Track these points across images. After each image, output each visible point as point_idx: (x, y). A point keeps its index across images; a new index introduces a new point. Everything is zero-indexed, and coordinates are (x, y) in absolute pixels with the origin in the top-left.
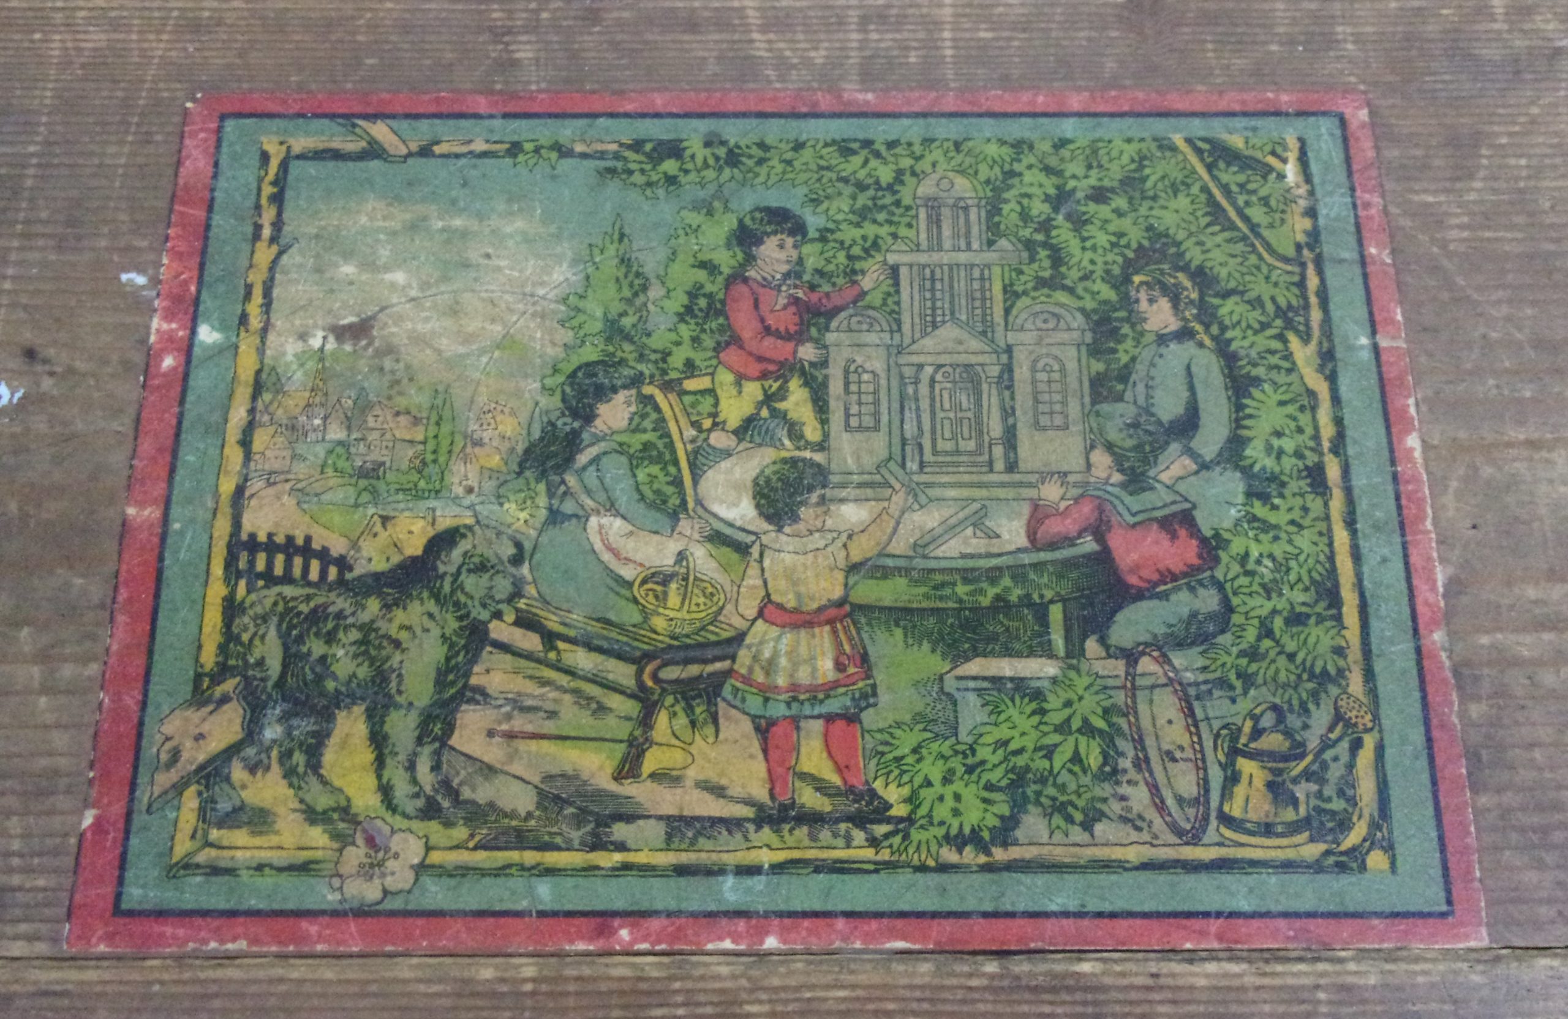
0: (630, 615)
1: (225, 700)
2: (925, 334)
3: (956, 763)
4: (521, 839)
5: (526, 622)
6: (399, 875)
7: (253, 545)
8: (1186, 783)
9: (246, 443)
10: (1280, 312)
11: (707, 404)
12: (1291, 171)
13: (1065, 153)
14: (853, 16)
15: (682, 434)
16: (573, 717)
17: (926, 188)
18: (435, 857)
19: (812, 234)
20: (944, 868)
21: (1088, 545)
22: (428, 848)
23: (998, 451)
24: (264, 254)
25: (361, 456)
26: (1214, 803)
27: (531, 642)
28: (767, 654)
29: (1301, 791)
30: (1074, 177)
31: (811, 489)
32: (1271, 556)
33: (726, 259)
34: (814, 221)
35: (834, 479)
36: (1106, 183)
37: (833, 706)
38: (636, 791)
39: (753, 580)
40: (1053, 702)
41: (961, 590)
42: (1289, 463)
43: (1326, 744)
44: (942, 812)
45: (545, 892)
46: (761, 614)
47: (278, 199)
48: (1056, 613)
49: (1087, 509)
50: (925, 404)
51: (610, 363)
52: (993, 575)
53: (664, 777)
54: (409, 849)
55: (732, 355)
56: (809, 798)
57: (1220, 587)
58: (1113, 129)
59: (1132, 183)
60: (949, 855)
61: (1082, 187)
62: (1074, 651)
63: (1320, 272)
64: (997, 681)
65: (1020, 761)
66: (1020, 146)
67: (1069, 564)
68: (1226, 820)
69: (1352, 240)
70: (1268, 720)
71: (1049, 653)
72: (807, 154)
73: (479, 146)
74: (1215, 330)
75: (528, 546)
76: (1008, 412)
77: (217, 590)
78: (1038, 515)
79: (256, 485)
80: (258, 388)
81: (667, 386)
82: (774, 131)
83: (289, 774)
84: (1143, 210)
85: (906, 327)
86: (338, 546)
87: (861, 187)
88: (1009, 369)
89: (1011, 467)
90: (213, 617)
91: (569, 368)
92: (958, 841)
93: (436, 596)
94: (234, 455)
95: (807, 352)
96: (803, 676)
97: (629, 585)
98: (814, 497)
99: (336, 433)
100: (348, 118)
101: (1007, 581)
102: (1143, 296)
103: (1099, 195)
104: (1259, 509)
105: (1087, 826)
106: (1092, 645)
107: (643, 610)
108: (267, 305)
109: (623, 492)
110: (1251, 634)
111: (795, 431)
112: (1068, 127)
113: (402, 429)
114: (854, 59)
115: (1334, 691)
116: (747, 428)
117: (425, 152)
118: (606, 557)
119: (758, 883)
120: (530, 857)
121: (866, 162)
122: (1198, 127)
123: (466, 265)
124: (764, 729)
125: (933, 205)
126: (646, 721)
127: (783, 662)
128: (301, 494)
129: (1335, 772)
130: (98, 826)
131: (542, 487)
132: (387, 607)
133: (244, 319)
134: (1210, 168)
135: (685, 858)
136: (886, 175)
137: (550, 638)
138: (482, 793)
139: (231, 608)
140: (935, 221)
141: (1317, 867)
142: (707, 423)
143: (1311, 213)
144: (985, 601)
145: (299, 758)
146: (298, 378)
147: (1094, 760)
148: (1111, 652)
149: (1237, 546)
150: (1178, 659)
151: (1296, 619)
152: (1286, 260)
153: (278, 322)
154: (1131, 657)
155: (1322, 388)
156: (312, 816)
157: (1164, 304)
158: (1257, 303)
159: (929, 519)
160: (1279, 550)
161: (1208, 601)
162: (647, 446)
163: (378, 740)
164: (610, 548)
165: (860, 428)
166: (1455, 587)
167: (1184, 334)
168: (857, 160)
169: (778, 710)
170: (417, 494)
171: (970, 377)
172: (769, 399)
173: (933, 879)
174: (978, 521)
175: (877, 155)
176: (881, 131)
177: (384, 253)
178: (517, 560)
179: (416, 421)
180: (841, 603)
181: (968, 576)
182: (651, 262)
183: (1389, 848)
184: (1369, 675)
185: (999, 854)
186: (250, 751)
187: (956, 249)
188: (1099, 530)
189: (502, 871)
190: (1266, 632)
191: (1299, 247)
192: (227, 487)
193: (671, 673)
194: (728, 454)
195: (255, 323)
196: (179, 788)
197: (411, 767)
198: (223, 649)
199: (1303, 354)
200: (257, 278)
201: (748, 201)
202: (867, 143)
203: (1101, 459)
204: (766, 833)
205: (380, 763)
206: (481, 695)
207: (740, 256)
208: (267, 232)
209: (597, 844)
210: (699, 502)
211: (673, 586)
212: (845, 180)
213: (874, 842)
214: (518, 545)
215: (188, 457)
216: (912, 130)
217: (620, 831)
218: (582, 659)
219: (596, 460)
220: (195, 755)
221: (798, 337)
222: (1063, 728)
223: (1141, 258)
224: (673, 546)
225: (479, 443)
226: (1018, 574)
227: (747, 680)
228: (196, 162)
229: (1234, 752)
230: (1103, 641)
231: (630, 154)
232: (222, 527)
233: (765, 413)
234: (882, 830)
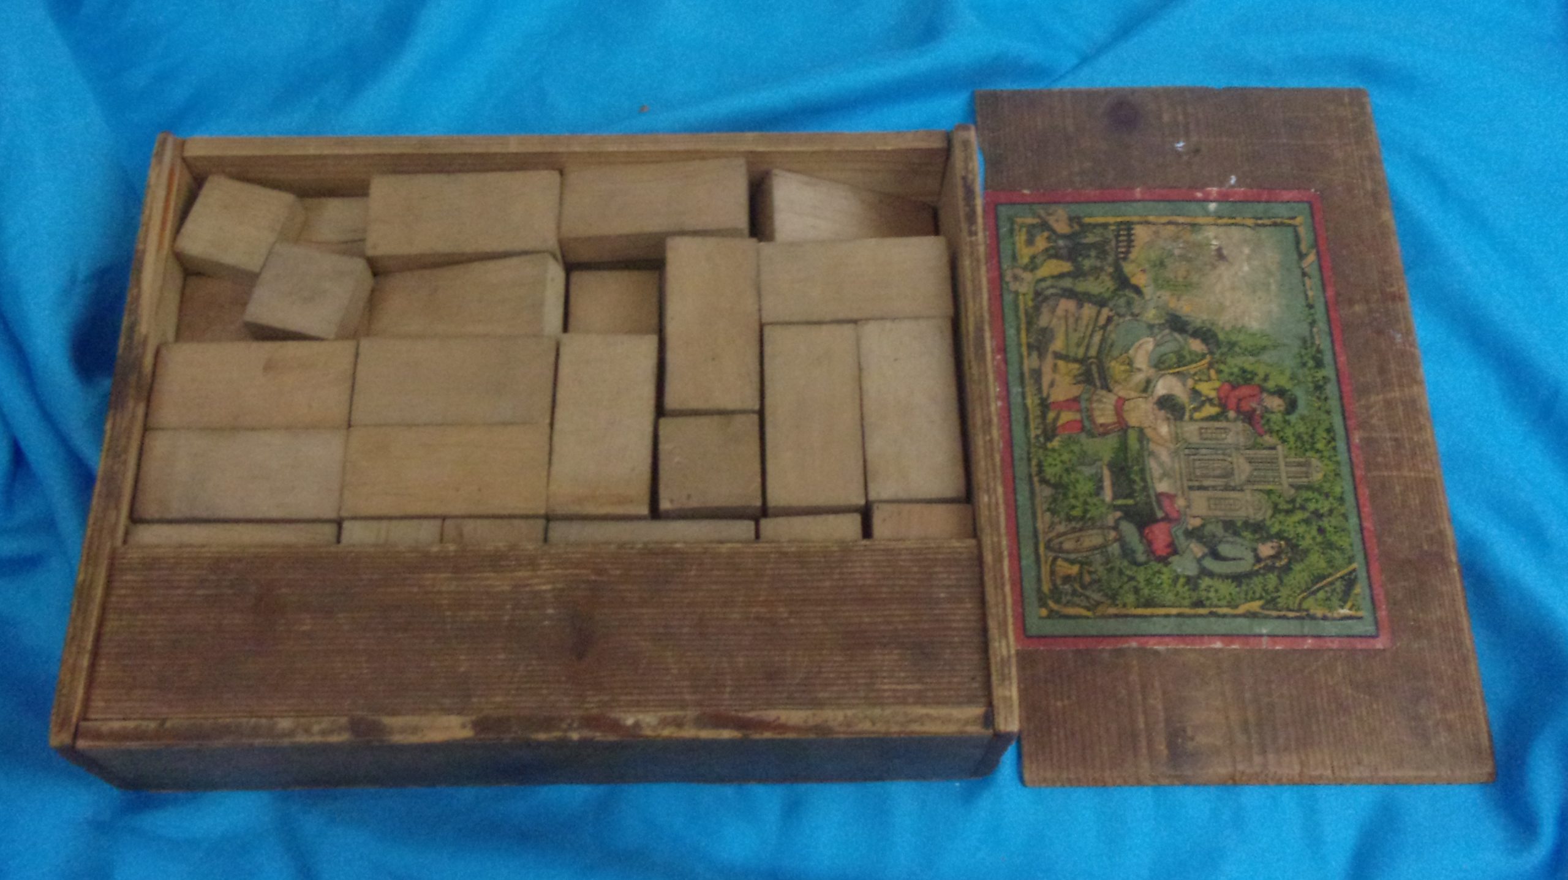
0: (1115, 353)
1: (1072, 227)
2: (1247, 458)
3: (1068, 465)
4: (1029, 324)
5: (1109, 320)
6: (1014, 286)
7: (1129, 229)
8: (1068, 545)
9: (1170, 223)
10: (1274, 599)
11: (1205, 378)
12: (1345, 611)
13: (1341, 518)
14: (1397, 435)
15: (1192, 368)
16: (1075, 337)
17: (1315, 462)
18: (1021, 297)
19: (1287, 417)
20: (1029, 460)
21: (1160, 514)
22: (1024, 295)
23: (1196, 484)
24: (1250, 222)
25: (1167, 262)
26: (1060, 555)
27: (1102, 321)
28: (1105, 400)
29: (1067, 587)
30: (1329, 522)
31: (1173, 415)
32: (1161, 584)
33: (1271, 385)
34: (1293, 418)
35: (1178, 423)
36: (1328, 535)
37: (1087, 423)
38: (1049, 360)
39: (1133, 394)
40: (1095, 500)
41: (1136, 468)
42: (1204, 594)
43: (1087, 598)
44: (1050, 460)
45: (1011, 332)
46: (1120, 398)
47: (1275, 224)
48: (1130, 502)
49: (1174, 515)
50: (1214, 457)
51: (1218, 344)
52: (1144, 479)
53: (1055, 368)
54: (1023, 289)
55: (1227, 387)
56: (1051, 415)
57: (1146, 563)
58: (1356, 538)
59: (1331, 545)
60: (1034, 462)
61: (1325, 523)
62: (1116, 508)
63: (1296, 618)
64: (1101, 480)
65: (1071, 487)
66: (1341, 500)
67: (1152, 510)
68: (1055, 559)
69: (1315, 633)
70: (1095, 577)
71: (1116, 497)
72: (1324, 416)
73: (1310, 293)
74: (1262, 571)
75: (1139, 318)
76: (1214, 488)
77: (1111, 220)
78: (1171, 497)
79: (1154, 228)
80: (1193, 225)
81: (1211, 365)
82: (1334, 404)
83: (1047, 250)
84: (1317, 548)
85: (1248, 452)
86: (1132, 256)
87: (1312, 436)
88: (1234, 489)
89: (1191, 488)
90: (1101, 220)
91: (1214, 328)
92: (1040, 465)
93: (1116, 290)
94: (1164, 220)
95: (1232, 414)
96: (1097, 413)
97: (1127, 351)
98: (1169, 415)
99: (1177, 252)
100: (1316, 244)
101: (1142, 484)
102: (1274, 544)
103: (1321, 531)
104: (1182, 580)
105: (1049, 510)
106: (1118, 514)
107: (1117, 358)
108: (1226, 225)
109: (1163, 349)
110: (1129, 573)
111: (1196, 409)
112: (1354, 520)
113: (1182, 272)
114: (1374, 435)
115: (1109, 602)
116: (1195, 393)
117: (1304, 274)
118: (1137, 344)
119: (1019, 399)
120: (1023, 326)
121: (1325, 439)
122: (1362, 574)
123: (1254, 292)
124: (1076, 400)
125: (1307, 464)
126: (1076, 360)
127: (1102, 406)
128: (1150, 245)
129: (1076, 599)
130: (1024, 195)
131: (1162, 321)
132: (1110, 274)
133: (1220, 217)
134: (1342, 577)
135: (1027, 375)
136: (1320, 446)
137: (1104, 327)
138: (1045, 309)
139: (1105, 226)
140: (1300, 465)
141: (1039, 590)
142: (1196, 378)
143: (1325, 618)
144: (1133, 476)
145: (1052, 252)
146: (1199, 237)
147: (1075, 513)
148: (1117, 521)
149: (1165, 570)
150: (1116, 546)
151: (1137, 591)
152: (1300, 604)
153: (1221, 229)
154: (1116, 528)
155: (1241, 610)
156: (1033, 258)
157: (1272, 552)
158: (1277, 590)
159: (1164, 456)
160: (1165, 586)
161: (1141, 557)
162: (1184, 357)
163: (1061, 276)
164: (1141, 345)
165: (1201, 434)
166: (1156, 653)
167: (1258, 559)
168: (1325, 435)
169: (1084, 404)
170: (1155, 280)
171: (1228, 474)
172: (1210, 401)
173: (1025, 456)
174: (1165, 475)
175: (1329, 442)
176: (1341, 445)
177: (1256, 263)
178: (1132, 314)
179: (1185, 278)
180: (1128, 427)
181: (1142, 471)
182: (1265, 357)
183: (1049, 617)
184: (1116, 616)
185: (1036, 479)
186: (1054, 237)
187: (1287, 472)
188: (1167, 519)
189: (1017, 317)
190: (1131, 578)
191: (1307, 610)
192: (1151, 218)
193: (1094, 368)
194: (1184, 385)
195: (1220, 221)
196: (1039, 217)
197: (1052, 287)
198: (1090, 224)
199: (1255, 606)
200: (1239, 220)
201: (1300, 393)
202: (1333, 439)
203: (1197, 522)
204: (1037, 401)
205: (1053, 277)
206: (1080, 306)
207: (1272, 390)
208: (1260, 222)
209: (1030, 346)
210: (1163, 375)
211: (1128, 367)
212: (1314, 430)
213: (1037, 437)
214: (1137, 316)
215: (1162, 205)
216: (1343, 457)
217: (1035, 355)
218: (1097, 338)
219: (1176, 340)
220: (1051, 221)
221: (1238, 411)
222: (1086, 503)
223: (1294, 547)
224: (1144, 366)
225: (1179, 300)
226: (1145, 488)
227: (1094, 393)
228: (1287, 195)
229: (1082, 564)
230: (1120, 519)
231: (1314, 349)
232: (1135, 219)
233: (1203, 398)
234: (1042, 439)
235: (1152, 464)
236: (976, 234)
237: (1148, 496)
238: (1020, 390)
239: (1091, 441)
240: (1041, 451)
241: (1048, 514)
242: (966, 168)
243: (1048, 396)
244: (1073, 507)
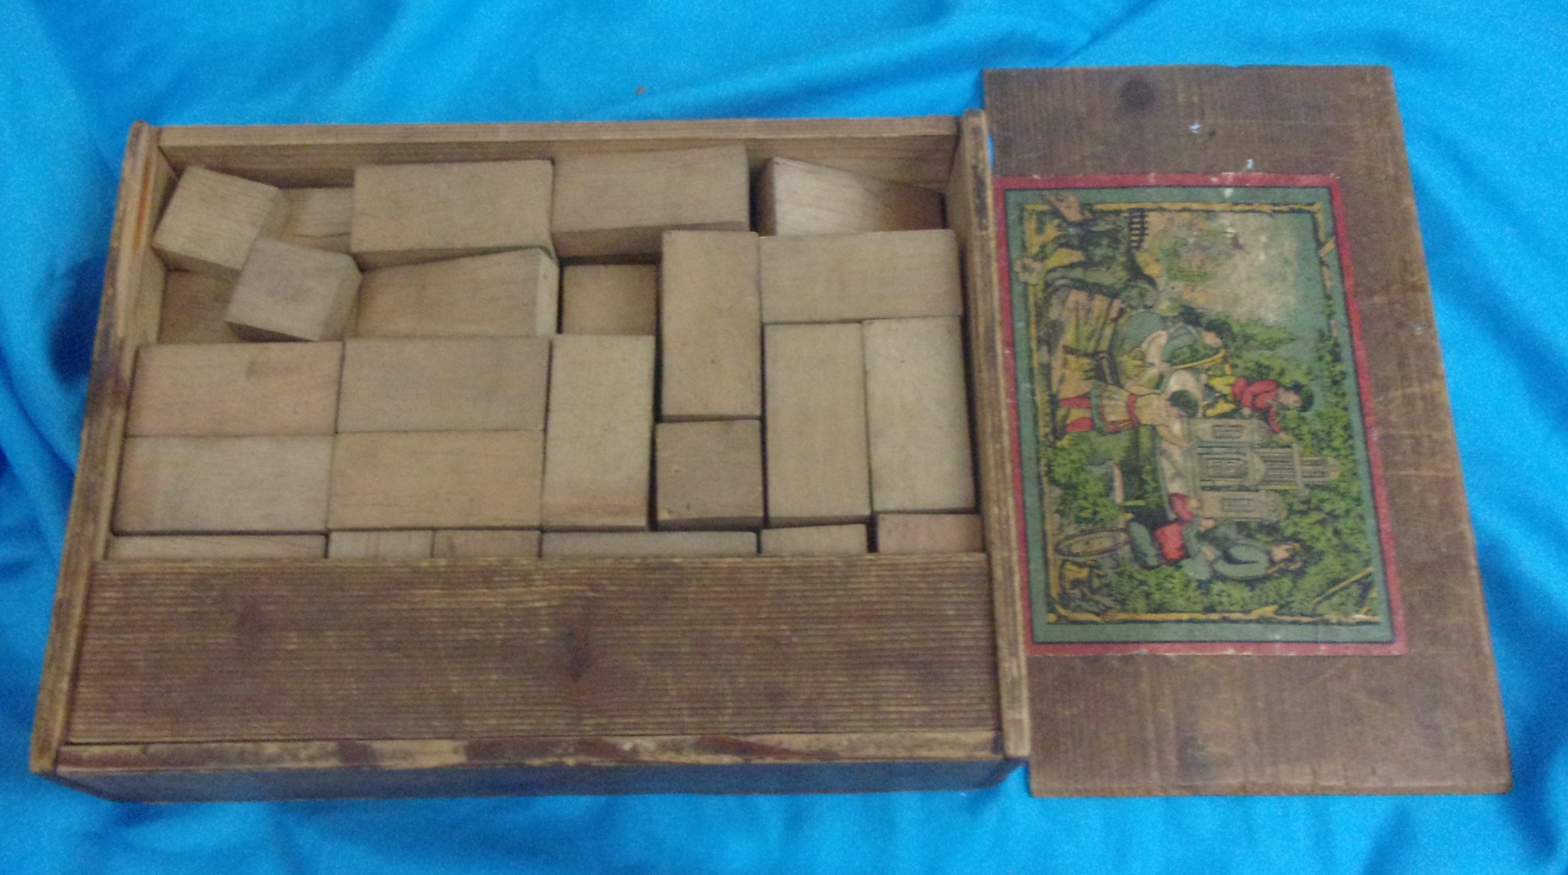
0: (1127, 346)
1: (1083, 214)
2: (1262, 457)
3: (1078, 465)
4: (1039, 315)
5: (1121, 312)
6: (1023, 277)
7: (1142, 216)
8: (1077, 548)
9: (1184, 210)
10: (1287, 604)
11: (1218, 373)
12: (1360, 617)
13: (1357, 520)
14: (1417, 433)
15: (1206, 363)
16: (1086, 330)
17: (1331, 460)
18: (1031, 289)
19: (1304, 414)
20: (1038, 460)
21: (1172, 516)
22: (1035, 285)
23: (1209, 484)
24: (1267, 208)
25: (1182, 251)
26: (1070, 558)
27: (1114, 314)
28: (1116, 397)
29: (1076, 591)
30: (1345, 524)
31: (1186, 412)
32: (1173, 588)
33: (1286, 380)
34: (1309, 415)
35: (1191, 421)
36: (1344, 537)
37: (1097, 422)
38: (1059, 353)
39: (1145, 391)
40: (1104, 501)
41: (1148, 467)
42: (1216, 598)
43: (1097, 602)
44: (1060, 460)
45: (1020, 325)
46: (1132, 394)
47: (1292, 211)
48: (1141, 503)
49: (1186, 517)
50: (1228, 456)
51: (1234, 338)
52: (1155, 480)
53: (1065, 364)
54: (1033, 279)
55: (1242, 382)
56: (1061, 412)
57: (1158, 566)
58: (1372, 540)
59: (1346, 548)
60: (1043, 462)
61: (1340, 525)
62: (1127, 509)
63: (1308, 623)
64: (1112, 480)
65: (1080, 488)
66: (1358, 501)
67: (1164, 510)
68: (1064, 562)
69: (1329, 638)
70: (1104, 581)
71: (1126, 499)
72: (1340, 412)
73: (1328, 284)
74: (1276, 575)
75: (1152, 310)
76: (1227, 488)
77: (1124, 207)
78: (1183, 498)
79: (1167, 215)
80: (1208, 212)
81: (1225, 360)
82: (1352, 400)
83: (1058, 238)
84: (1331, 550)
85: (1263, 450)
86: (1145, 245)
87: (1329, 434)
88: (1248, 490)
89: (1203, 488)
90: (1114, 207)
91: (1229, 321)
92: (1049, 465)
93: (1129, 280)
94: (1179, 206)
95: (1246, 411)
96: (1107, 410)
97: (1139, 346)
98: (1183, 413)
99: (1191, 240)
100: (1335, 233)
101: (1153, 485)
102: (1287, 547)
103: (1337, 532)
104: (1194, 585)
105: (1057, 511)
106: (1129, 516)
107: (1130, 351)
108: (1244, 212)
109: (1177, 343)
110: (1139, 577)
111: (1210, 406)
112: (1370, 522)
113: (1196, 262)
114: (1393, 432)
115: (1118, 607)
116: (1209, 388)
117: (1322, 263)
118: (1149, 338)
119: (1028, 396)
120: (1033, 319)
121: (1342, 436)
122: (1379, 578)
123: (1271, 282)
124: (1086, 396)
125: (1323, 463)
126: (1086, 355)
127: (1113, 402)
128: (1164, 232)
129: (1085, 605)
130: (1034, 180)
131: (1176, 314)
132: (1123, 264)
133: (1237, 204)
134: (1357, 582)
135: (1036, 371)
136: (1337, 443)
137: (1115, 320)
138: (1055, 301)
139: (1117, 213)
140: (1315, 464)
141: (1048, 595)
142: (1210, 373)
143: (1340, 624)
144: (1144, 476)
145: (1063, 240)
146: (1213, 225)
147: (1085, 514)
148: (1128, 522)
149: (1177, 574)
150: (1127, 548)
151: (1148, 595)
152: (1314, 609)
153: (1237, 216)
154: (1126, 530)
155: (1254, 615)
156: (1043, 247)
157: (1286, 555)
158: (1290, 594)
159: (1177, 454)
160: (1176, 590)
161: (1152, 561)
162: (1197, 351)
163: (1072, 266)
164: (1155, 338)
165: (1214, 432)
166: (1166, 661)
167: (1272, 562)
168: (1342, 432)
169: (1094, 401)
170: (1169, 270)
171: (1242, 474)
172: (1224, 396)
173: (1034, 456)
174: (1178, 474)
175: (1345, 441)
176: (1358, 442)
177: (1273, 252)
178: (1145, 307)
179: (1199, 268)
180: (1140, 424)
181: (1154, 471)
182: (1283, 351)
183: (1057, 623)
184: (1125, 622)
185: (1045, 479)
186: (1064, 225)
187: (1303, 472)
188: (1179, 520)
189: (1027, 309)
190: (1142, 583)
191: (1320, 615)
192: (1165, 205)
193: (1105, 363)
194: (1198, 380)
195: (1237, 208)
196: (1049, 203)
197: (1063, 277)
198: (1102, 211)
199: (1269, 611)
200: (1256, 206)
201: (1316, 389)
202: (1351, 437)
203: (1210, 524)
204: (1047, 398)
205: (1064, 267)
207: (1289, 385)
208: (1277, 208)
209: (1040, 341)
210: (1177, 370)
211: (1139, 363)
212: (1331, 427)
213: (1046, 435)
214: (1151, 307)
215: (1175, 191)
216: (1360, 454)
217: (1044, 348)
218: (1108, 332)
219: (1189, 333)
220: (1062, 208)
221: (1254, 407)
222: (1095, 504)
223: (1307, 549)
224: (1156, 361)
225: (1193, 290)
226: (1157, 489)
227: (1105, 390)
228: (1305, 180)
229: (1091, 567)
230: (1132, 520)
231: (1331, 342)
232: (1149, 205)
233: (1218, 395)
234: (1051, 438)
235: (1164, 464)
236: (986, 229)
237: (1160, 497)
238: (1028, 386)
239: (1101, 439)
240: (1050, 450)
241: (1057, 516)
242: (976, 157)
243: (1058, 392)
244: (1083, 509)
